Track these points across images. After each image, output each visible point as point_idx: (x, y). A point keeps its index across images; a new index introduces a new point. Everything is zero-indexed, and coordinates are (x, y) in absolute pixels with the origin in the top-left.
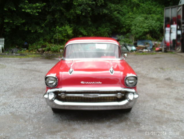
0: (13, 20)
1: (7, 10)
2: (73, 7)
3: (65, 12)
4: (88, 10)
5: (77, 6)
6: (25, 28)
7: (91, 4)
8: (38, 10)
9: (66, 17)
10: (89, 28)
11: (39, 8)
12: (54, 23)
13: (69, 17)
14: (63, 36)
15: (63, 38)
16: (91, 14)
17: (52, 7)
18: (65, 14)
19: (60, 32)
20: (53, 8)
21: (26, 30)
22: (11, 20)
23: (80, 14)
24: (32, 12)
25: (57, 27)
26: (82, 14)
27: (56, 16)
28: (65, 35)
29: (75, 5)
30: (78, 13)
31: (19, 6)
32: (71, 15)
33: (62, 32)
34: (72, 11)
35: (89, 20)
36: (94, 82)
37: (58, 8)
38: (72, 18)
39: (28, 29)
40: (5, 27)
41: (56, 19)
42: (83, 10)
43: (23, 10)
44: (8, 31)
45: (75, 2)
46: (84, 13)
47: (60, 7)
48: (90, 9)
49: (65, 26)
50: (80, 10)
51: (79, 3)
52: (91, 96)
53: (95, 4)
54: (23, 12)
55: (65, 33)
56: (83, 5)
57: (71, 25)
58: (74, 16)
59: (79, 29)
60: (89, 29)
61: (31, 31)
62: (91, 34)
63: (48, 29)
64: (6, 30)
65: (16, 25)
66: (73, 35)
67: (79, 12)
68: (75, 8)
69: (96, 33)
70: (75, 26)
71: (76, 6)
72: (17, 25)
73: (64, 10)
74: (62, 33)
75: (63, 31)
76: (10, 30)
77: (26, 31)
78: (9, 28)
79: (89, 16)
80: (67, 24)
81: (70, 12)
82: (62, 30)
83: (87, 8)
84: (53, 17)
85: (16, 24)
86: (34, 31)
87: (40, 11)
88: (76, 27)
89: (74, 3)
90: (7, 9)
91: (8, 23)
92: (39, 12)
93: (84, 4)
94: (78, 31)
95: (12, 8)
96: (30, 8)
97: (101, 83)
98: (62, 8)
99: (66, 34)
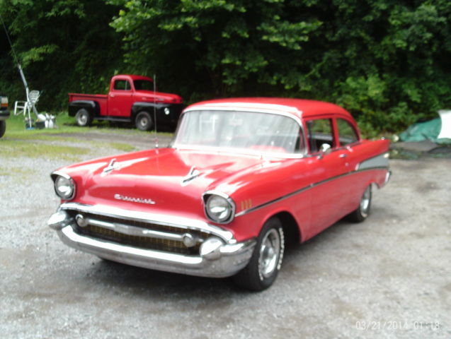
0: (243, 61)
1: (228, 37)
2: (389, 31)
3: (372, 42)
4: (424, 38)
5: (400, 29)
6: (272, 79)
7: (434, 24)
8: (302, 38)
9: (373, 55)
10: (429, 85)
11: (305, 32)
12: (343, 70)
13: (379, 55)
14: (358, 102)
15: (358, 107)
16: (434, 49)
17: (340, 32)
18: (370, 48)
19: (353, 92)
20: (340, 34)
21: (274, 83)
22: (240, 60)
23: (404, 49)
24: (286, 42)
25: (349, 80)
26: (408, 47)
27: (348, 53)
28: (365, 100)
29: (394, 26)
30: (399, 46)
31: (258, 28)
32: (385, 50)
33: (358, 91)
34: (386, 41)
35: (428, 65)
36: (138, 199)
37: (353, 34)
38: (386, 57)
39: (278, 81)
40: (224, 74)
41: (347, 59)
42: (411, 39)
43: (265, 38)
44: (230, 83)
45: (393, 19)
46: (415, 46)
47: (359, 31)
48: (429, 35)
49: (366, 78)
50: (405, 38)
51: (405, 21)
52: (125, 229)
53: (446, 23)
54: (264, 41)
55: (365, 95)
56: (413, 27)
57: (384, 75)
58: (390, 55)
59: (403, 86)
60: (430, 88)
61: (284, 85)
62: (433, 100)
63: (326, 83)
64: (225, 81)
65: (249, 70)
66: (387, 100)
67: (400, 43)
68: (393, 33)
69: (447, 99)
70: (395, 78)
71: (397, 28)
72: (251, 71)
73: (368, 38)
74: (357, 94)
75: (360, 89)
76: (235, 81)
77: (274, 86)
78: (234, 78)
79: (430, 53)
80: (374, 74)
81: (383, 43)
82: (358, 86)
83: (423, 33)
84: (340, 56)
85: (250, 68)
86: (292, 86)
87: (306, 39)
88: (395, 81)
89: (390, 20)
90: (228, 34)
91: (231, 67)
92: (303, 41)
93: (415, 23)
94: (401, 90)
95: (240, 32)
96: (283, 33)
97: (153, 203)
98: (363, 34)
99: (366, 98)
